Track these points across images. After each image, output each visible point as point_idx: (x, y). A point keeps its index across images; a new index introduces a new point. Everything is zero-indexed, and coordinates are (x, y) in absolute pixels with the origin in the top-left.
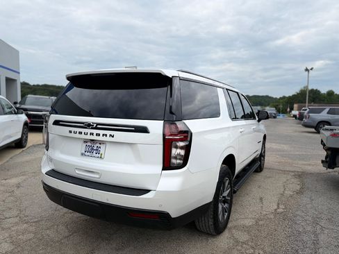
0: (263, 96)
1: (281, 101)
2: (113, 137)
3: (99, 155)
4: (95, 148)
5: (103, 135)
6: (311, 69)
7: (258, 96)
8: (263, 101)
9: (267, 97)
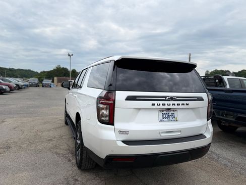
0: (26, 70)
1: (43, 74)
2: (188, 105)
3: (175, 119)
4: (170, 114)
5: (182, 104)
6: (72, 55)
7: (23, 70)
8: (26, 74)
9: (30, 70)
